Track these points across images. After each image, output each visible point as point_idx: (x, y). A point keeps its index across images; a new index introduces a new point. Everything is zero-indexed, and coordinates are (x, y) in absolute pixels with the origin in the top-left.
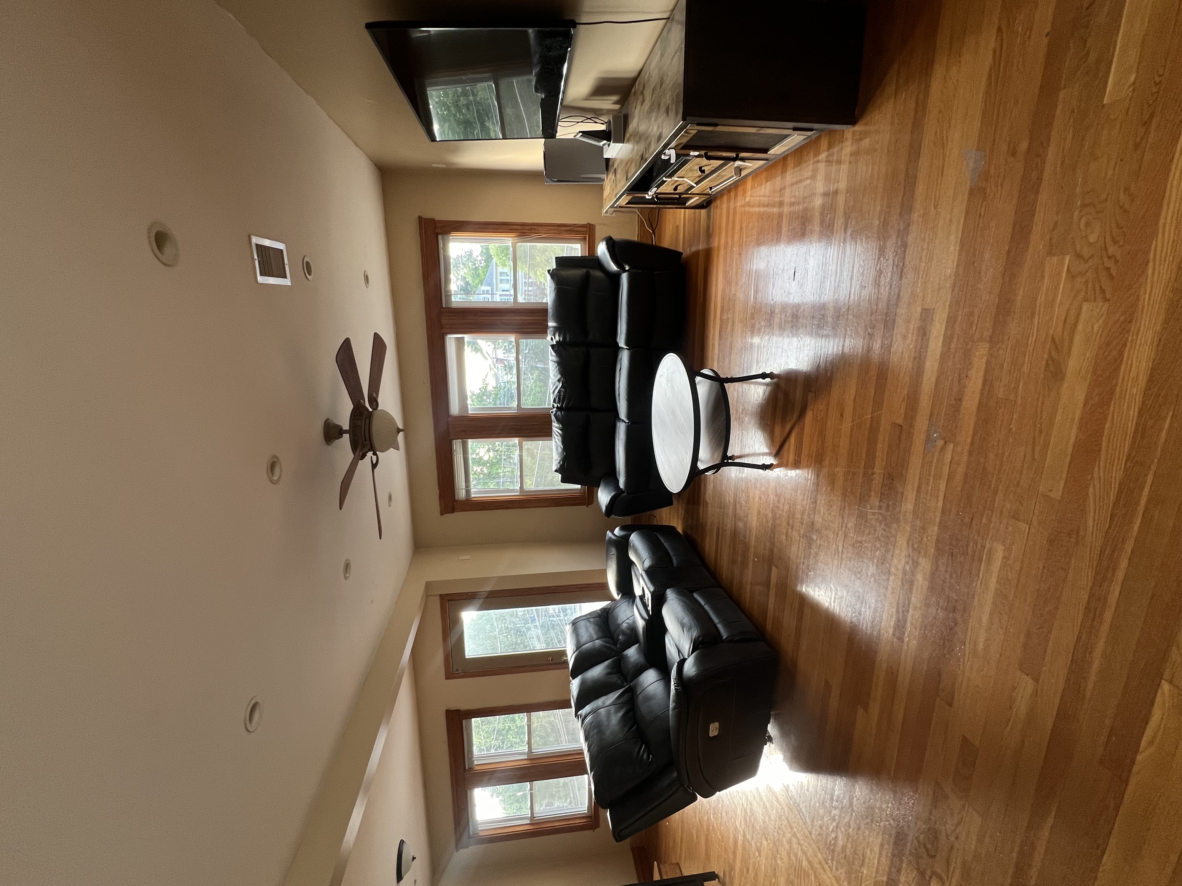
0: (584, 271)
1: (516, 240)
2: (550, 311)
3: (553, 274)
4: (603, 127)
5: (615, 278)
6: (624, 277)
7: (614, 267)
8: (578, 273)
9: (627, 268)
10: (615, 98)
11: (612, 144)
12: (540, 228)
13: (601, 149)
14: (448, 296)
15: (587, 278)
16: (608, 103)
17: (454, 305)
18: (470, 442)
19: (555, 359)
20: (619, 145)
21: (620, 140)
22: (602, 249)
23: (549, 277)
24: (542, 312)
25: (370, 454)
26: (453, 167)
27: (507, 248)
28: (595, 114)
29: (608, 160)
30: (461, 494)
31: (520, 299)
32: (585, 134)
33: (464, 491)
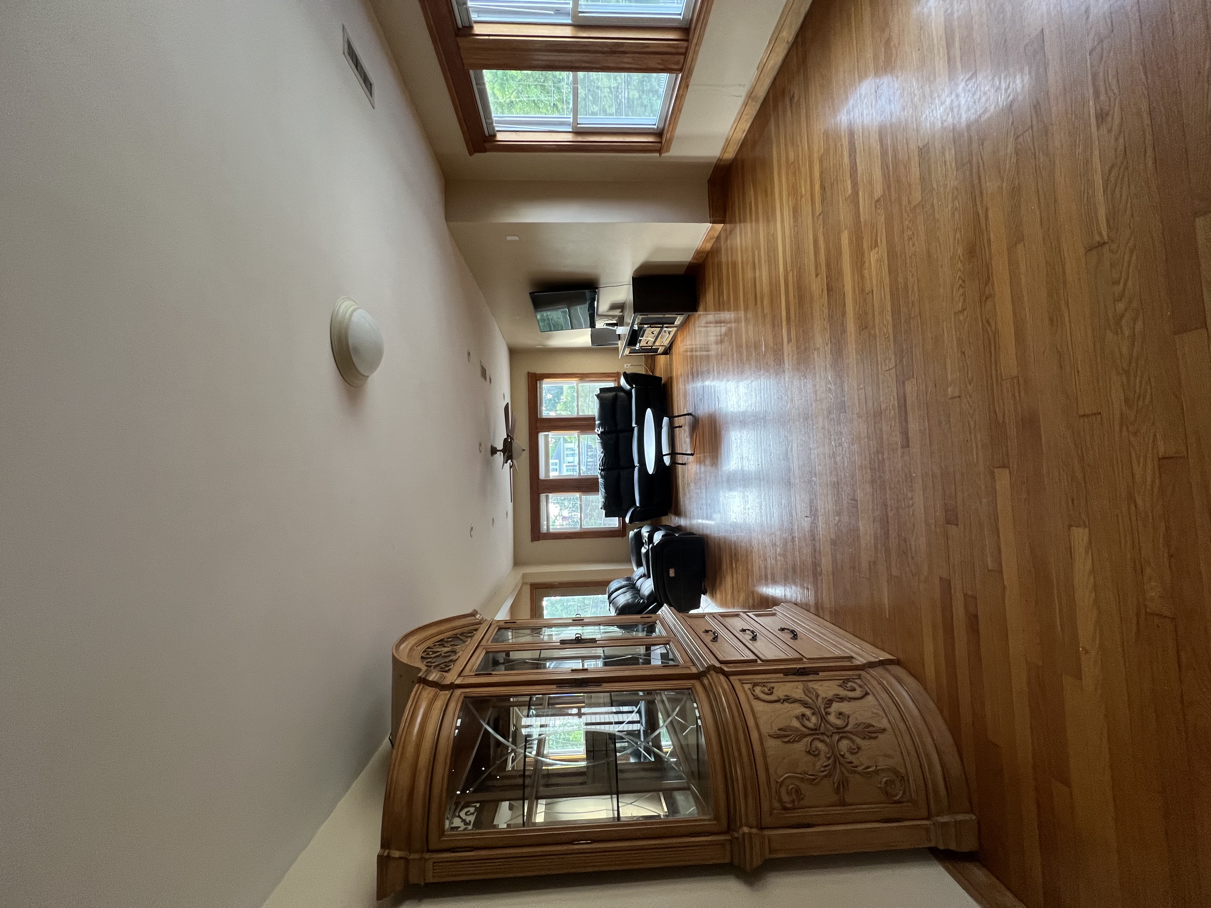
0: (615, 393)
1: (578, 382)
2: (596, 418)
3: (598, 396)
4: (616, 322)
5: (629, 393)
6: (633, 391)
7: (628, 387)
8: (611, 394)
9: (634, 386)
10: (620, 310)
11: (619, 327)
12: (591, 376)
13: (615, 331)
14: (541, 412)
15: (616, 397)
16: (617, 312)
17: (544, 417)
18: (550, 495)
19: (599, 441)
20: (622, 327)
21: (622, 325)
22: (623, 382)
23: (596, 397)
24: (593, 419)
25: (509, 461)
26: (548, 347)
27: (573, 387)
28: (613, 317)
29: (619, 335)
30: (544, 529)
31: (581, 414)
32: (608, 324)
33: (545, 527)
